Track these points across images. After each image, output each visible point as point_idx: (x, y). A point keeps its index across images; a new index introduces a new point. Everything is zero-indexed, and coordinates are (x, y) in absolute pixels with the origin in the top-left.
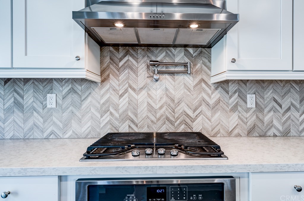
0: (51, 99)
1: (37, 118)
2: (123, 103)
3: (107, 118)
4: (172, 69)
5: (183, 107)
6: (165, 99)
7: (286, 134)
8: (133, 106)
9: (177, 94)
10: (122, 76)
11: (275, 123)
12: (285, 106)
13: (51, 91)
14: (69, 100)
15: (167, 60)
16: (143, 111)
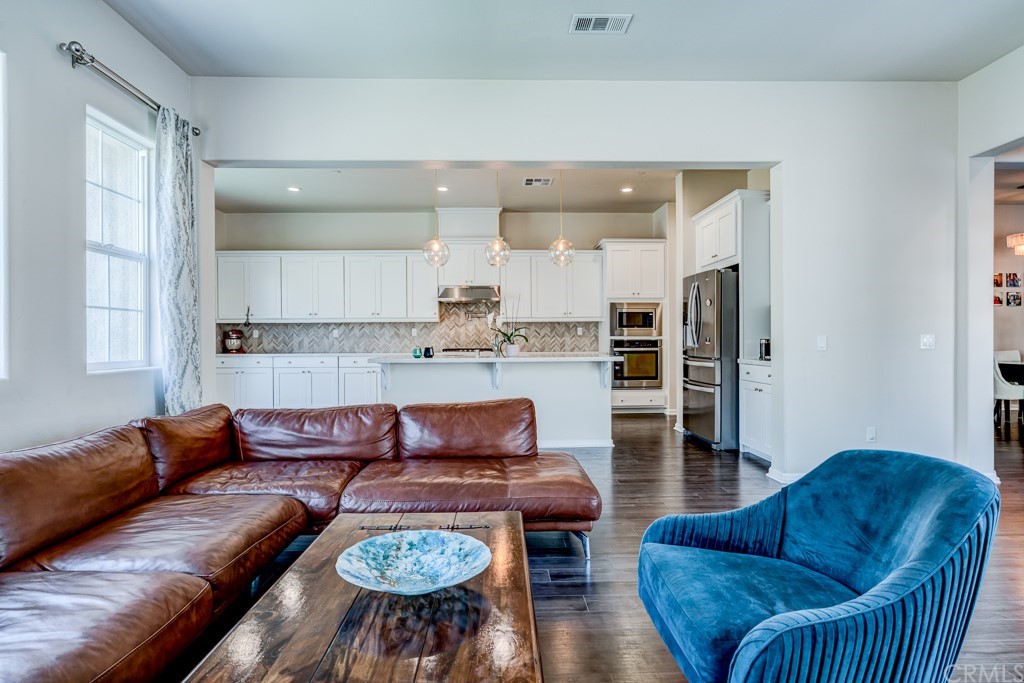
0: (414, 332)
1: (406, 341)
2: (452, 333)
3: (443, 341)
4: (480, 315)
5: (485, 335)
6: (475, 331)
7: (542, 350)
8: (458, 335)
9: (482, 328)
10: (452, 318)
11: (537, 344)
12: (542, 335)
13: (413, 327)
14: (423, 331)
15: (475, 310)
16: (463, 337)
